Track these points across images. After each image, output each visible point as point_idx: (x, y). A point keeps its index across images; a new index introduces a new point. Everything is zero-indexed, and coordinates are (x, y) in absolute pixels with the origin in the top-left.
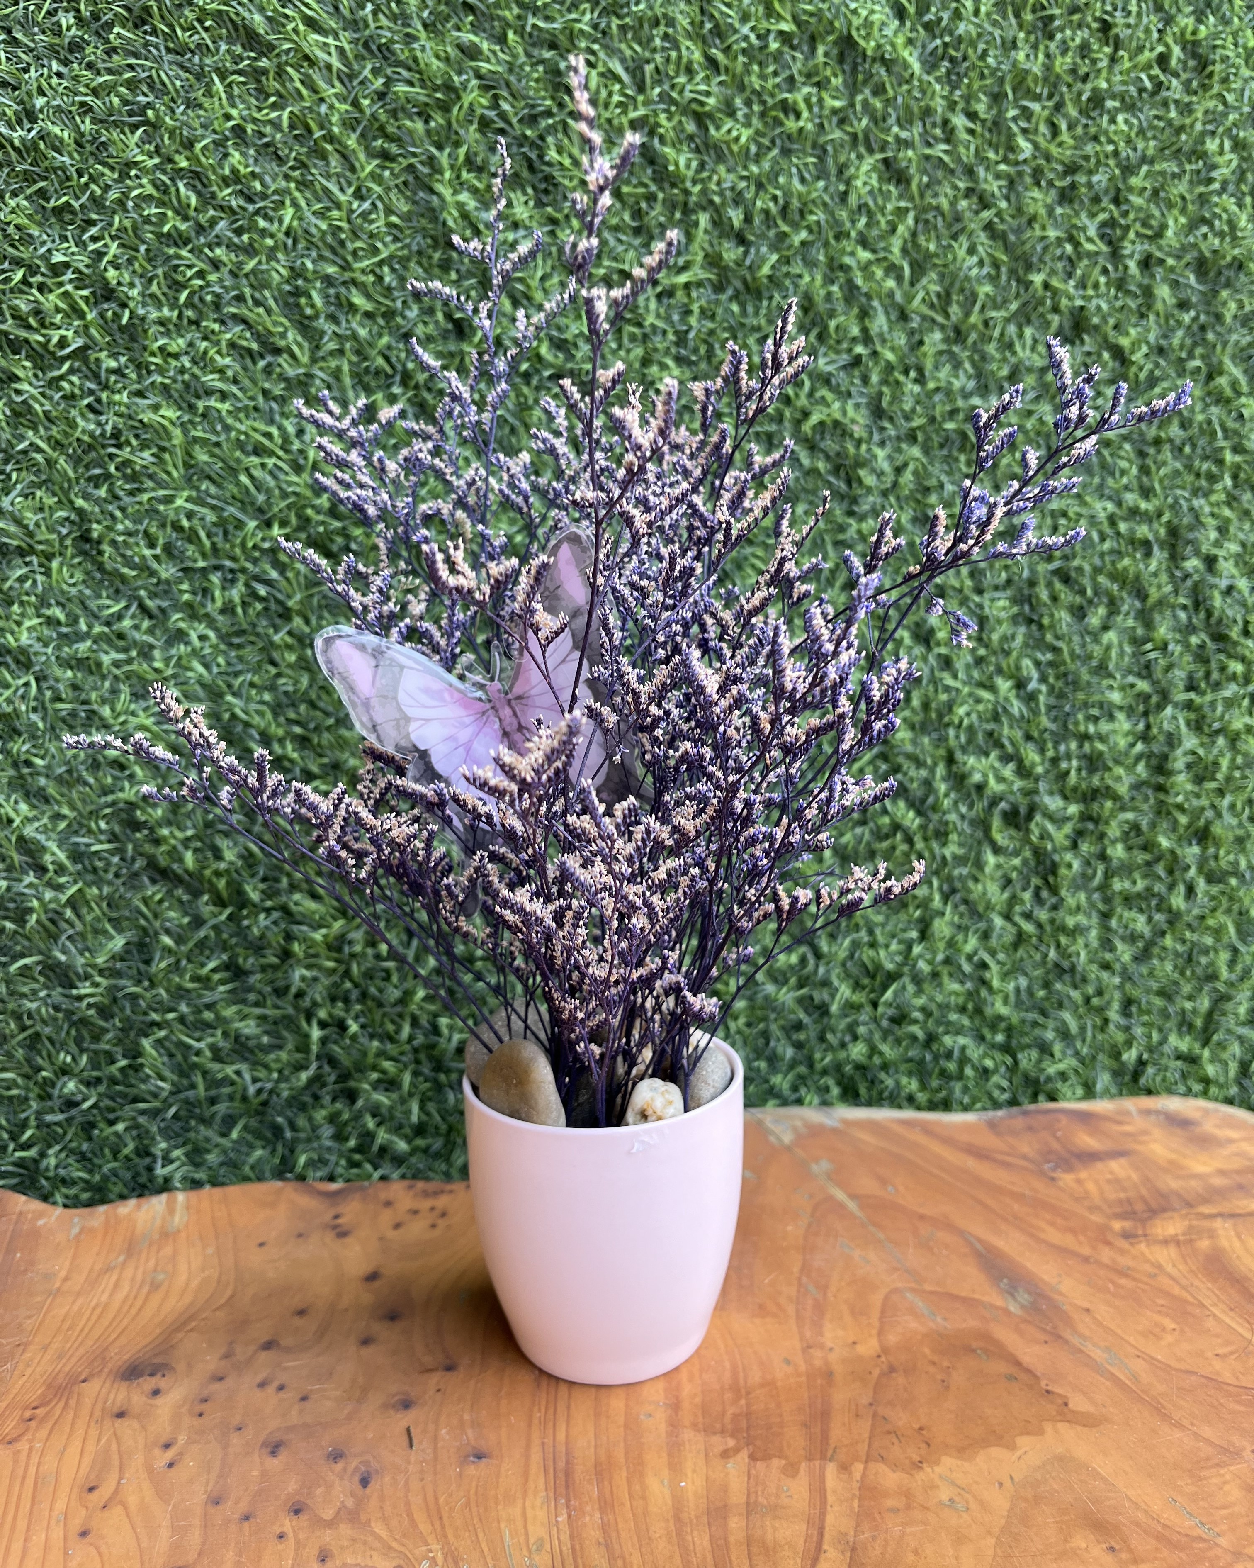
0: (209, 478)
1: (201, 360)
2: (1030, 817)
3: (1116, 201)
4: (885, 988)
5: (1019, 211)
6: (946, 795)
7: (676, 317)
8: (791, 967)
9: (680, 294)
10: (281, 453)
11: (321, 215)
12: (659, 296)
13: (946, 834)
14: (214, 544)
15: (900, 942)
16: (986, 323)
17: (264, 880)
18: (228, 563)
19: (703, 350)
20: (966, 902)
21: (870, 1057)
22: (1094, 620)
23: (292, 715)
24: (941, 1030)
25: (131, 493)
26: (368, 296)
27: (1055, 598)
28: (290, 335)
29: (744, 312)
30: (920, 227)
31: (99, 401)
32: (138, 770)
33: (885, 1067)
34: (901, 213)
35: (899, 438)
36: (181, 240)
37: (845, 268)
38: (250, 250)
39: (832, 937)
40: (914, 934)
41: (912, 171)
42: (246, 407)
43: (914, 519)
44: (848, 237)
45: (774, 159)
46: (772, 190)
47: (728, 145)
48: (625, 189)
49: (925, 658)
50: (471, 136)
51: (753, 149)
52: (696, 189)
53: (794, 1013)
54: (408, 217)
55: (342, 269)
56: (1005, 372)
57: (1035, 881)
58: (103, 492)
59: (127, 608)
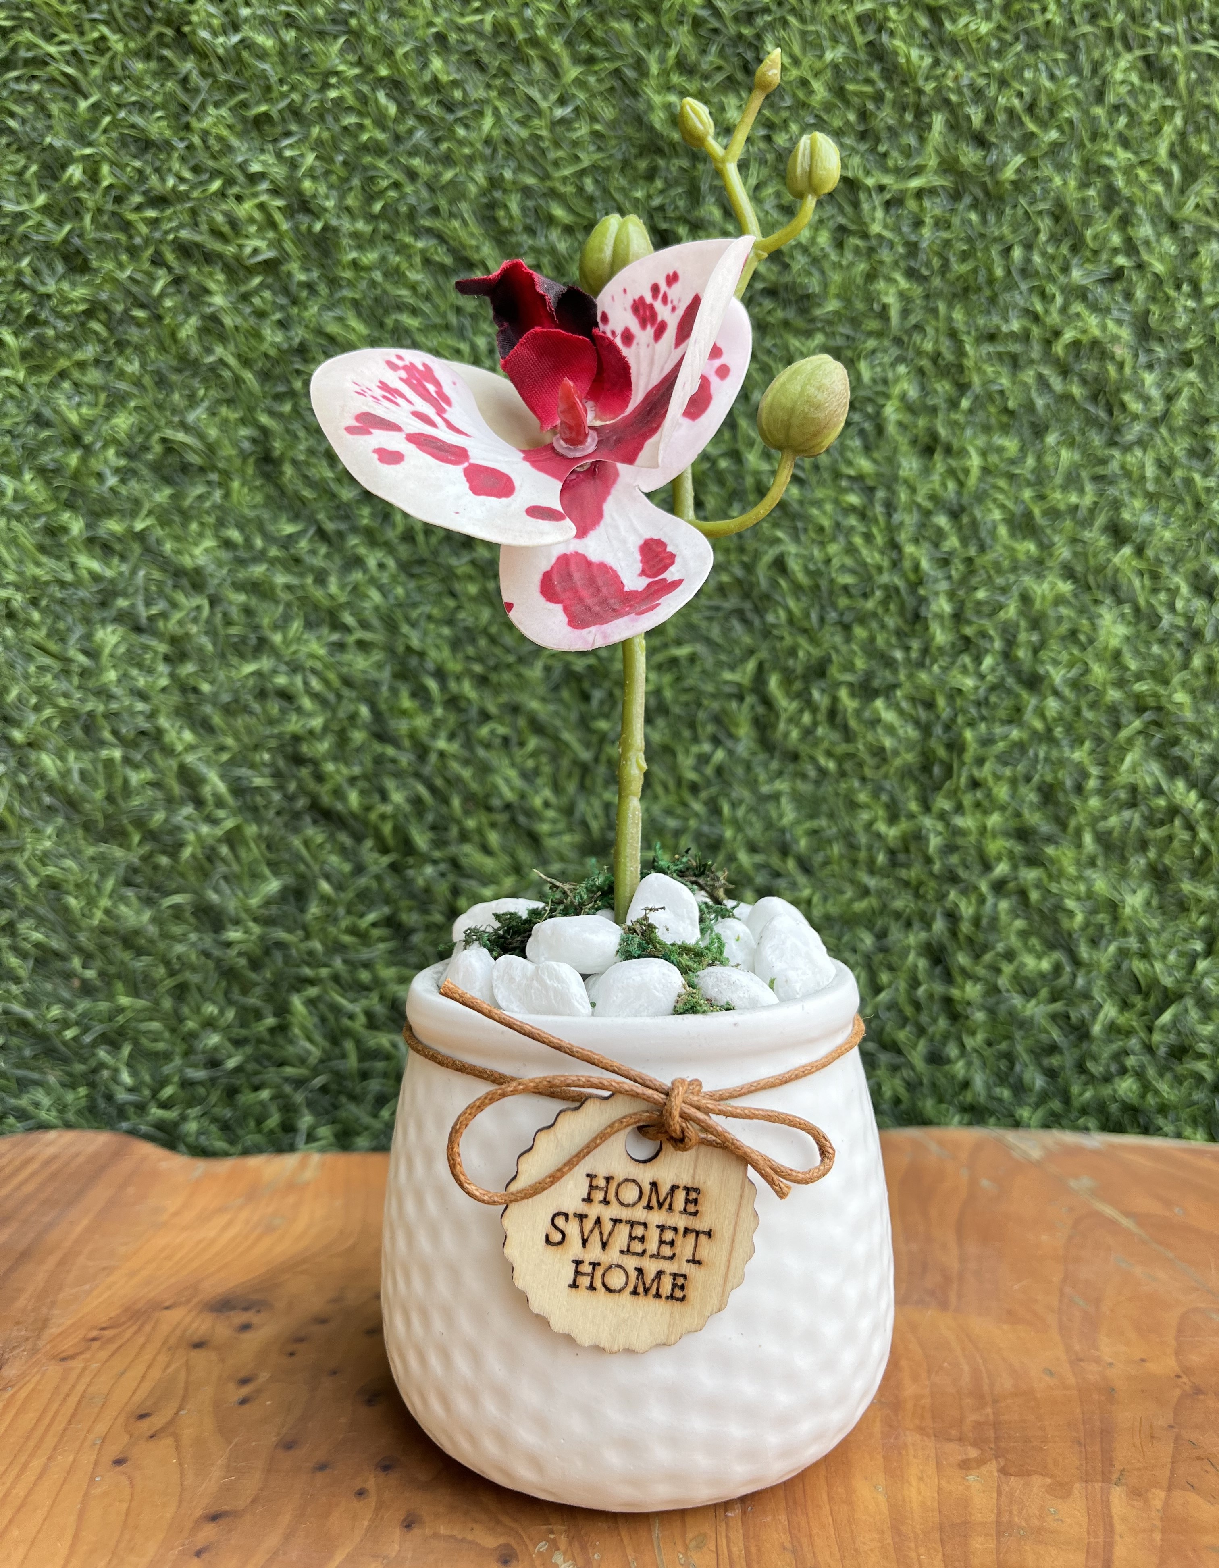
1: (394, 275)
4: (1160, 1010)
7: (906, 228)
8: (1042, 976)
9: (912, 204)
11: (522, 124)
12: (887, 203)
15: (1181, 954)
17: (433, 827)
19: (936, 262)
21: (1143, 1096)
28: (484, 248)
29: (984, 222)
30: (1190, 128)
31: (289, 317)
33: (1163, 1109)
34: (1167, 112)
35: (1170, 362)
36: (380, 151)
37: (1104, 171)
38: (448, 161)
39: (1094, 943)
40: (1198, 946)
41: (1177, 67)
42: (435, 326)
43: (1192, 453)
44: (1106, 137)
45: (1018, 54)
46: (1017, 86)
47: (966, 40)
48: (850, 87)
49: (1208, 611)
50: (683, 37)
51: (994, 44)
52: (929, 87)
53: (1046, 1031)
54: (613, 125)
55: (541, 179)
58: (288, 408)
59: (304, 531)
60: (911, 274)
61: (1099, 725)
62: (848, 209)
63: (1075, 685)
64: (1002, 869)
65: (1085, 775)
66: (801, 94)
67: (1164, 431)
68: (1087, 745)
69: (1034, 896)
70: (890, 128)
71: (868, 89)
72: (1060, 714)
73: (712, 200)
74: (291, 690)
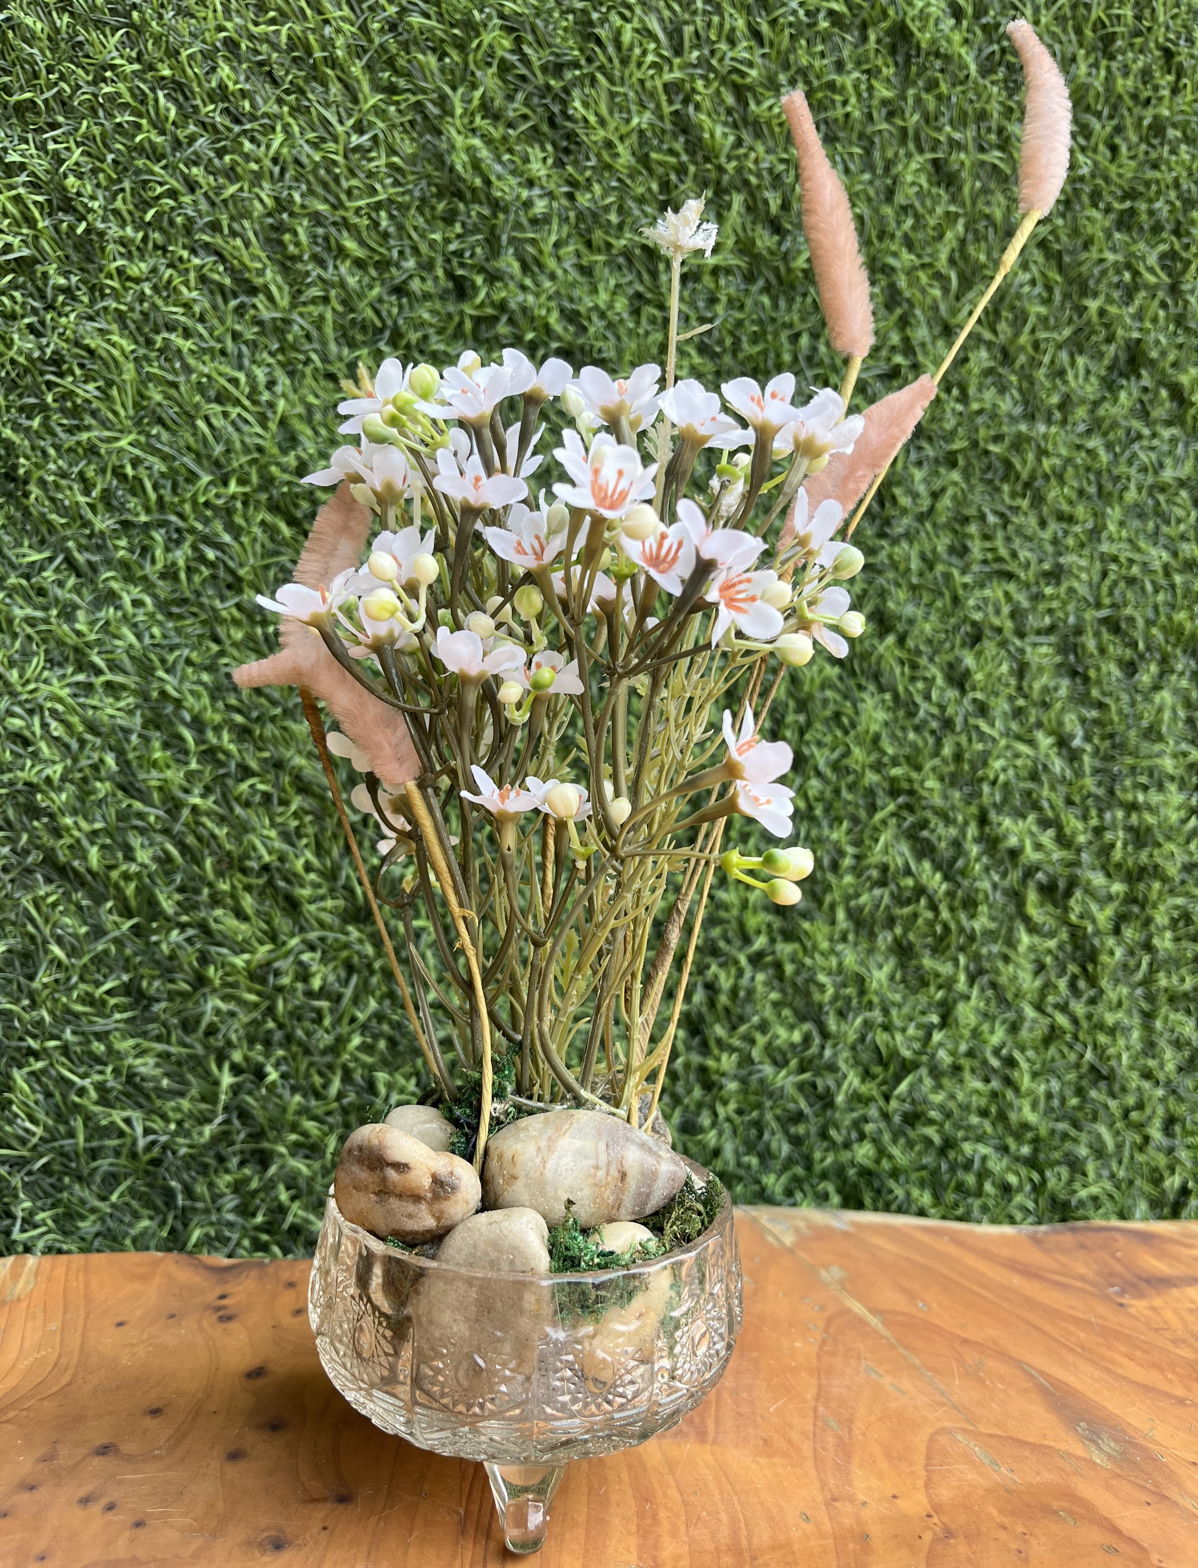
0: (160, 421)
1: (166, 289)
2: (1068, 893)
3: (1177, 233)
4: (898, 1080)
5: (1075, 232)
6: (977, 860)
7: (701, 304)
8: (793, 1046)
9: (707, 280)
10: (247, 403)
11: (315, 145)
12: (684, 278)
13: (975, 904)
14: (160, 498)
15: (919, 1026)
16: (1036, 345)
17: (181, 889)
18: (173, 518)
19: (728, 341)
20: (993, 985)
21: (878, 1161)
22: (1145, 678)
23: (232, 702)
24: (960, 1134)
25: (70, 431)
26: (362, 243)
27: (1102, 651)
28: (269, 274)
29: (775, 306)
30: (970, 237)
31: (42, 323)
32: (43, 745)
33: (895, 1173)
34: (951, 218)
35: (937, 461)
36: (156, 155)
37: (888, 270)
38: (232, 174)
39: (841, 1014)
40: (935, 1019)
41: (964, 174)
42: (211, 350)
43: (952, 550)
44: (893, 236)
47: (768, 123)
48: (654, 156)
49: (959, 702)
50: (489, 79)
52: (731, 166)
53: (795, 1102)
54: (412, 160)
55: (334, 207)
56: (1055, 400)
57: (1072, 968)
58: (36, 423)
59: (51, 559)
60: (703, 348)
61: (857, 806)
62: (646, 277)
63: (835, 766)
64: (760, 942)
65: (842, 853)
66: (606, 157)
67: (928, 526)
68: (845, 825)
69: (789, 969)
71: (672, 160)
72: (822, 793)
73: (511, 251)
74: (27, 733)
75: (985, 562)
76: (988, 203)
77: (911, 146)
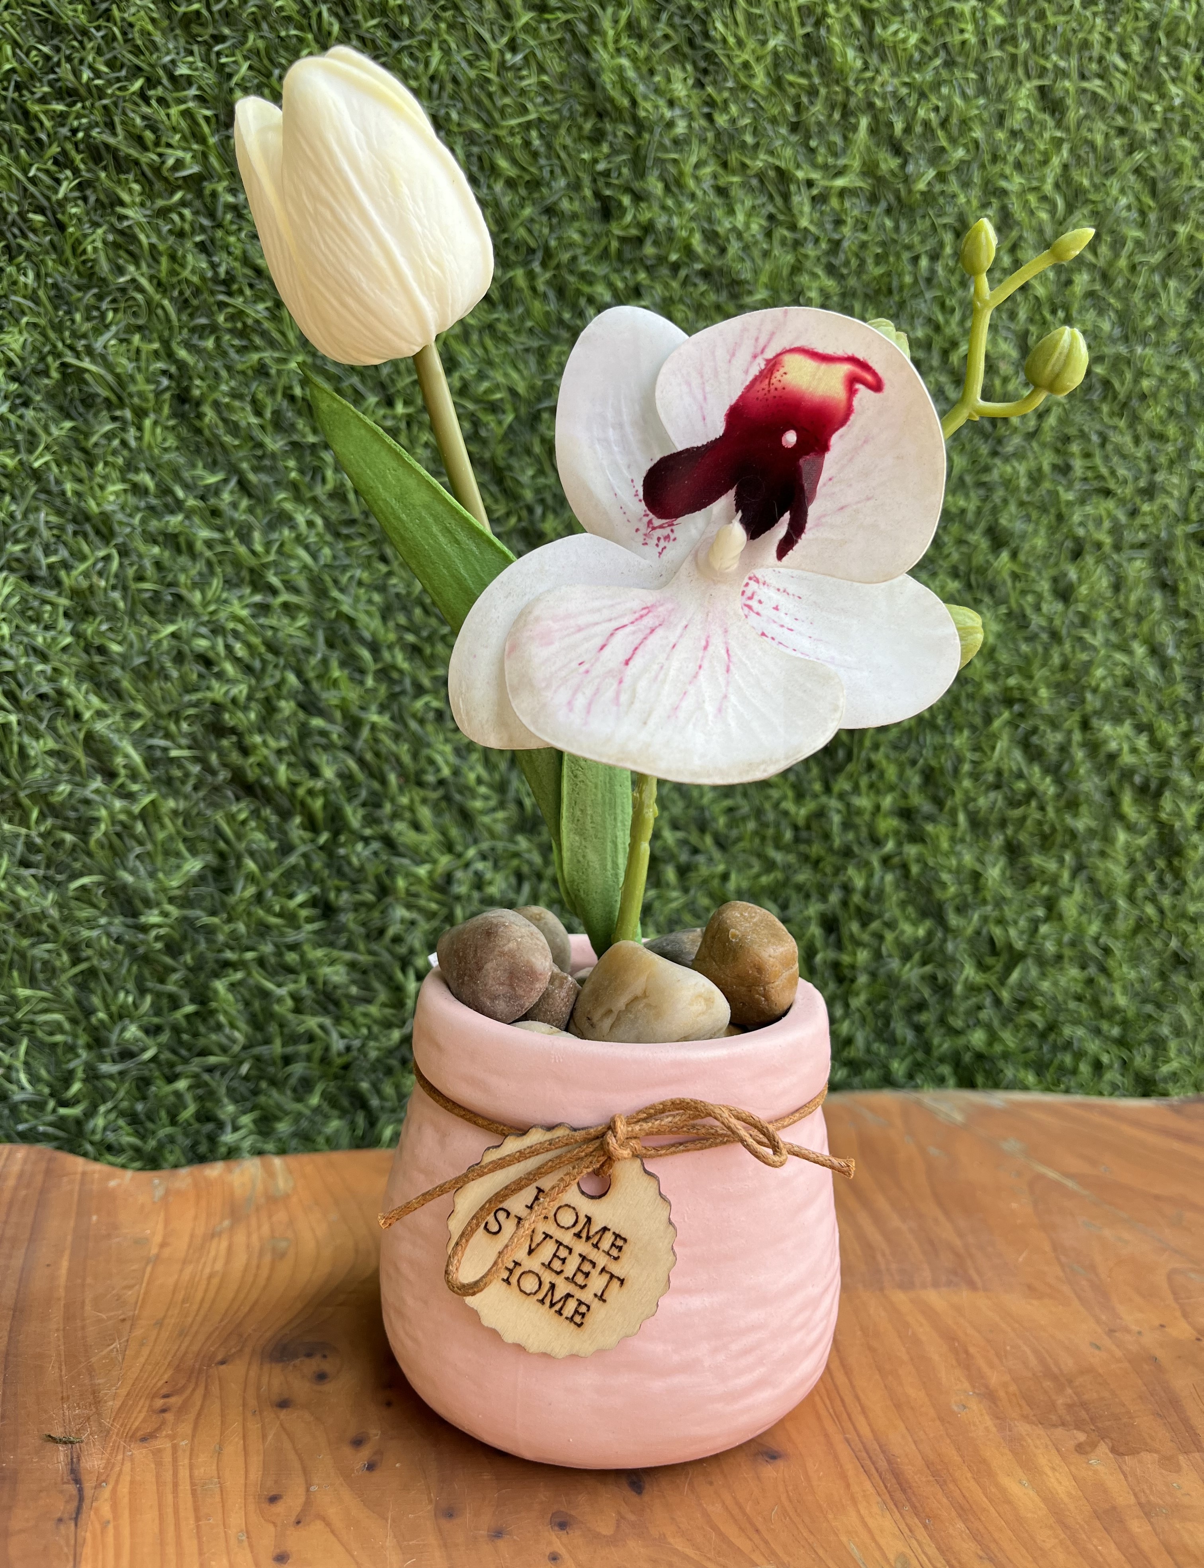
2: (1158, 794)
4: (1011, 969)
5: (1167, 159)
6: (1082, 763)
7: (829, 226)
8: (917, 942)
9: (834, 202)
11: (471, 63)
12: (813, 199)
13: (1078, 805)
15: (1028, 919)
16: (1132, 268)
17: (364, 805)
19: (854, 263)
20: (1091, 880)
21: (990, 1046)
23: (402, 620)
24: (1061, 1018)
25: (241, 351)
26: (513, 160)
27: (1189, 565)
29: (897, 228)
30: (1074, 162)
31: (211, 240)
32: (227, 665)
33: (1005, 1056)
34: (1056, 143)
37: (1002, 194)
39: (961, 912)
40: (1041, 913)
41: (1069, 102)
43: (1055, 467)
44: (1004, 160)
45: (936, 68)
46: (934, 100)
47: (893, 47)
48: (788, 77)
49: (1064, 614)
51: (917, 56)
52: (858, 90)
53: (919, 991)
54: (562, 78)
55: (487, 125)
56: (1150, 321)
57: (1161, 863)
58: (210, 344)
59: (226, 481)
60: (831, 270)
61: (975, 715)
62: (778, 199)
64: (890, 846)
65: (962, 759)
66: (743, 78)
67: (1035, 445)
68: (966, 733)
69: (915, 869)
70: (819, 124)
71: (804, 81)
73: (656, 173)
74: (211, 654)
75: (1085, 479)
76: (1090, 130)
77: (1020, 71)
